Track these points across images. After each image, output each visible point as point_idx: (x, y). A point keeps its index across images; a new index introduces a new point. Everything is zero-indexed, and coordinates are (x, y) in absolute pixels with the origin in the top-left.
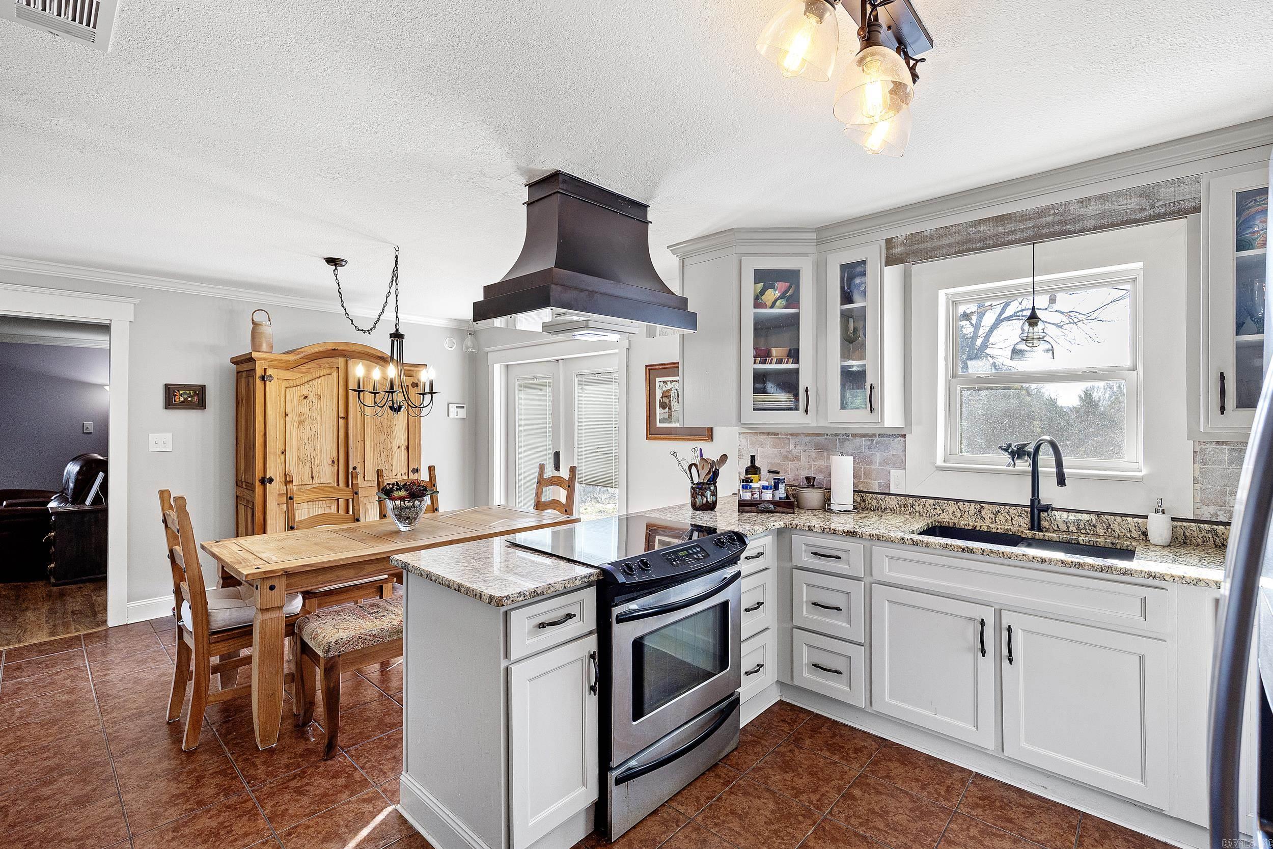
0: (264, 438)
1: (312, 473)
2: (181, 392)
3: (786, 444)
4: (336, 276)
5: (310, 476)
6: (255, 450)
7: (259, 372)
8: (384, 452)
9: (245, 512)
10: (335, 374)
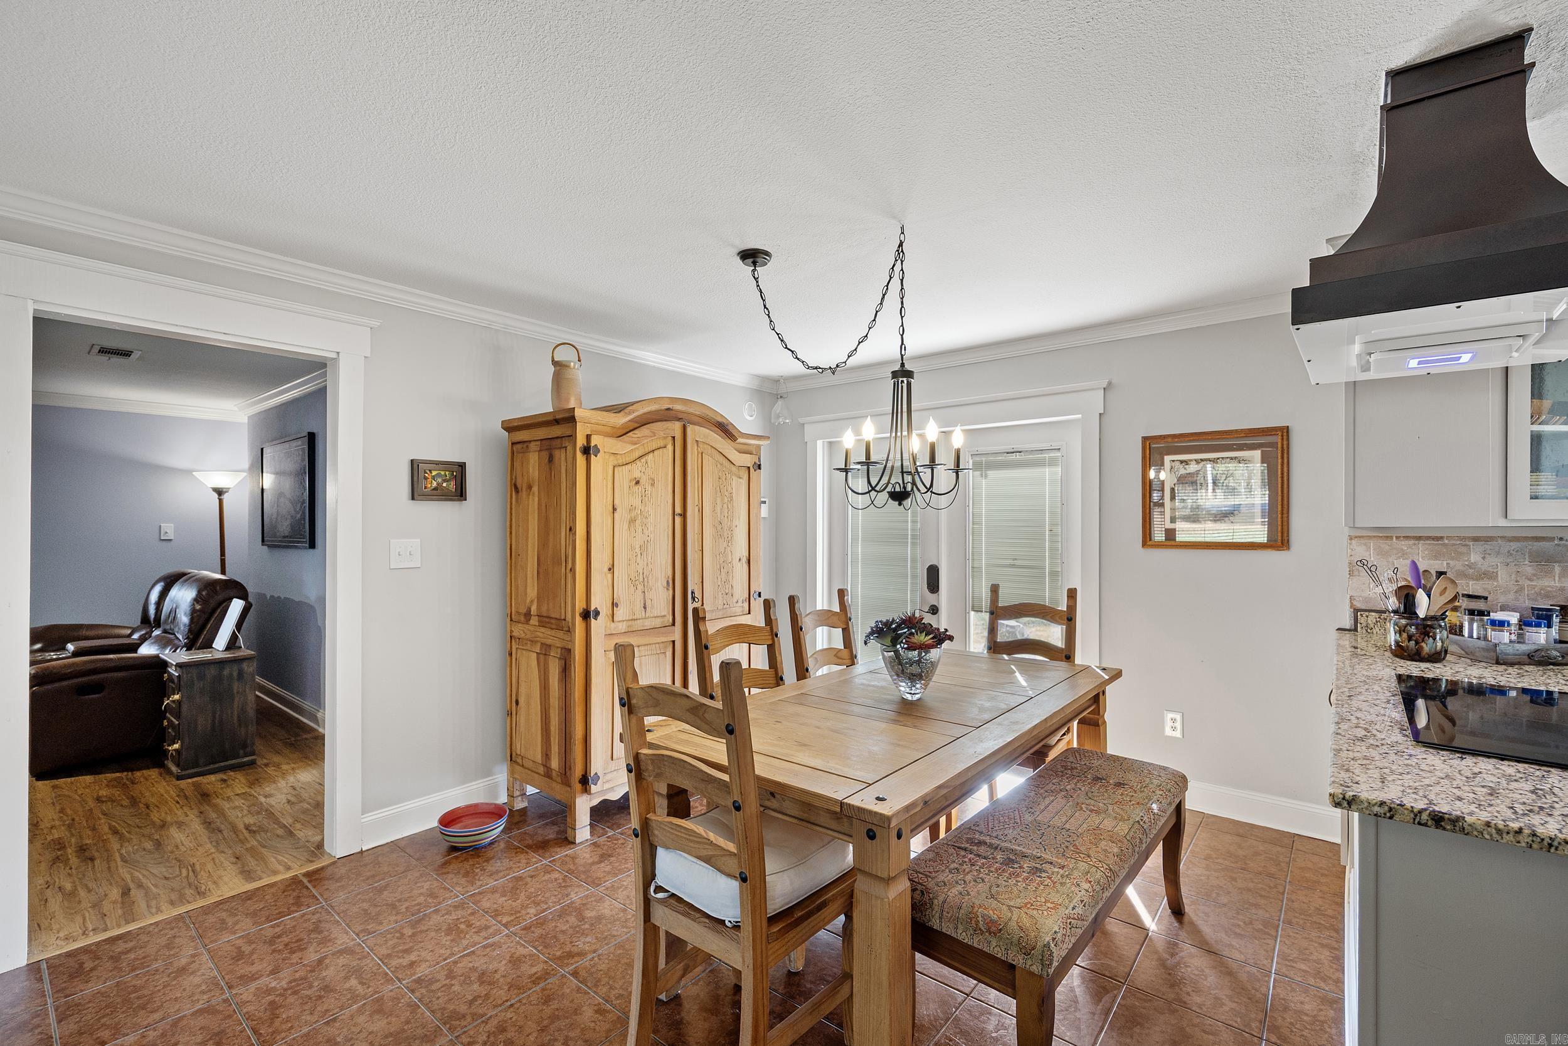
0: (585, 546)
1: (645, 601)
2: (434, 473)
3: (1461, 553)
4: (756, 279)
5: (642, 605)
6: (570, 566)
7: (581, 441)
8: (724, 567)
9: (542, 664)
10: (670, 447)
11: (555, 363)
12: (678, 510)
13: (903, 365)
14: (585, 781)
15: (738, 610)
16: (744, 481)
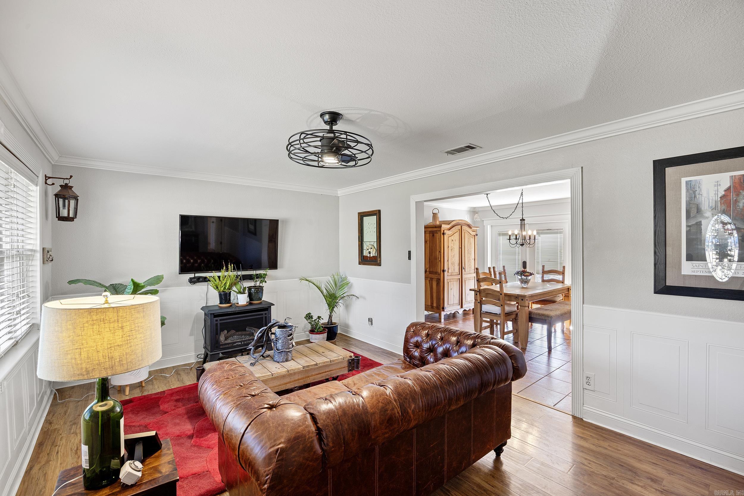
0: (443, 255)
1: (454, 268)
6: (439, 260)
7: (442, 232)
8: (469, 261)
9: (430, 283)
10: (458, 232)
11: (433, 213)
12: (460, 247)
13: (523, 218)
14: (443, 308)
15: (472, 272)
16: (474, 239)
